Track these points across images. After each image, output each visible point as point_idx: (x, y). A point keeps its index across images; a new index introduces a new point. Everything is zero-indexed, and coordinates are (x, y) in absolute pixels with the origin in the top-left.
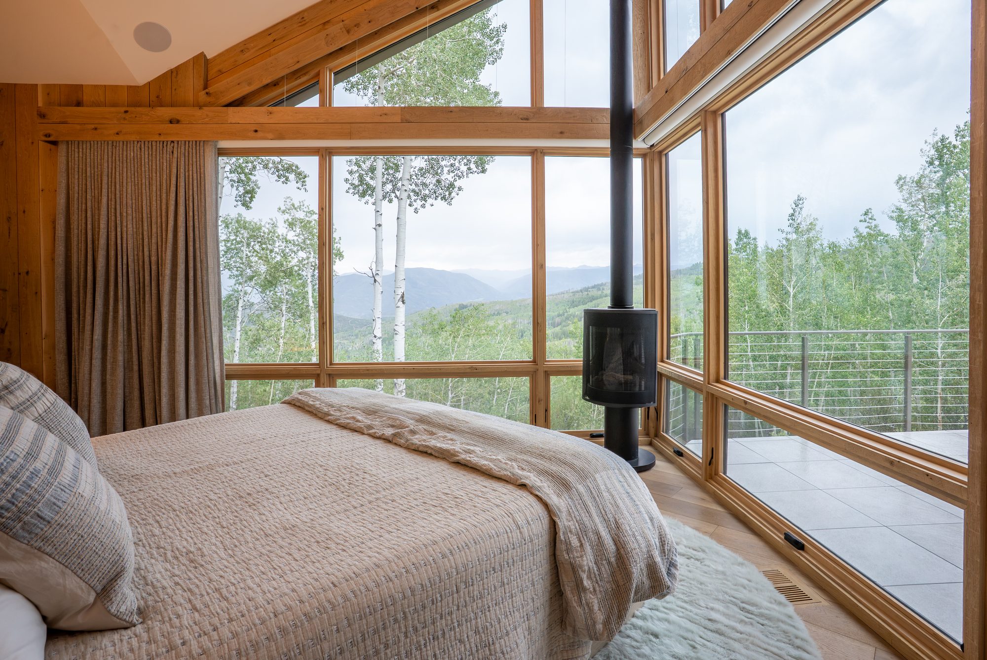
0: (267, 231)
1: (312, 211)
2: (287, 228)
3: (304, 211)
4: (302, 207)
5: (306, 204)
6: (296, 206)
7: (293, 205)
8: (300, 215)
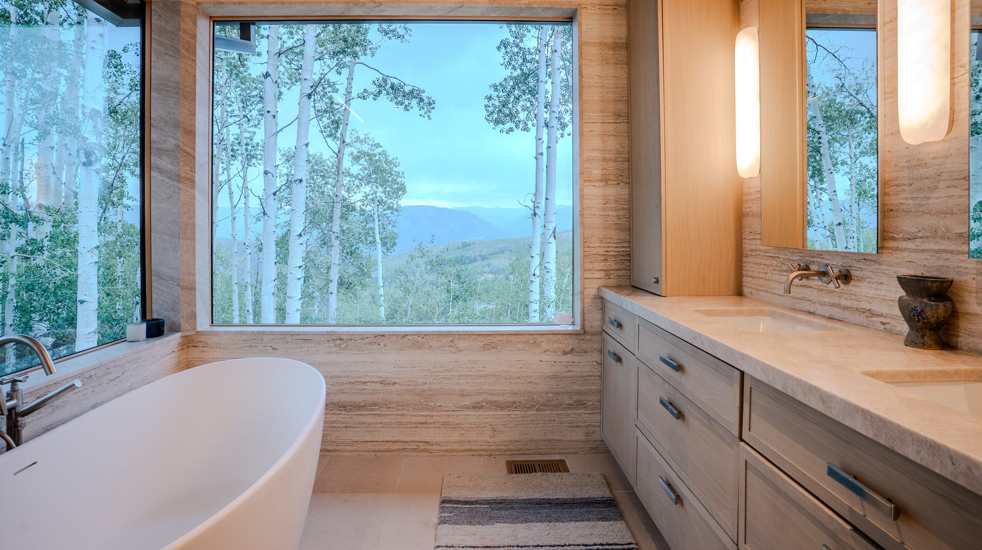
0: (330, 164)
1: (378, 144)
2: (352, 162)
3: (369, 144)
4: (367, 140)
5: (371, 137)
6: (361, 139)
7: (358, 138)
8: (365, 148)
